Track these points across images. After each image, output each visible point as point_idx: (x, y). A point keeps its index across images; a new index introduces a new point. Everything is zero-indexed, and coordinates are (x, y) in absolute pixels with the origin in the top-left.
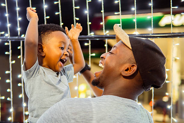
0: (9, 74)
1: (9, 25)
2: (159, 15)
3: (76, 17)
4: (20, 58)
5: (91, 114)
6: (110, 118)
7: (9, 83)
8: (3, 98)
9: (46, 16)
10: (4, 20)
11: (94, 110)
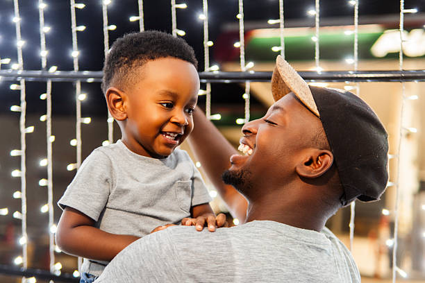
0: (19, 157)
1: (20, 43)
2: (373, 29)
3: (178, 27)
4: (46, 121)
5: (229, 267)
6: (272, 275)
7: (19, 179)
8: (5, 212)
9: (109, 25)
10: (9, 30)
11: (236, 257)
